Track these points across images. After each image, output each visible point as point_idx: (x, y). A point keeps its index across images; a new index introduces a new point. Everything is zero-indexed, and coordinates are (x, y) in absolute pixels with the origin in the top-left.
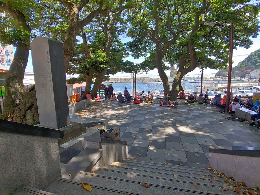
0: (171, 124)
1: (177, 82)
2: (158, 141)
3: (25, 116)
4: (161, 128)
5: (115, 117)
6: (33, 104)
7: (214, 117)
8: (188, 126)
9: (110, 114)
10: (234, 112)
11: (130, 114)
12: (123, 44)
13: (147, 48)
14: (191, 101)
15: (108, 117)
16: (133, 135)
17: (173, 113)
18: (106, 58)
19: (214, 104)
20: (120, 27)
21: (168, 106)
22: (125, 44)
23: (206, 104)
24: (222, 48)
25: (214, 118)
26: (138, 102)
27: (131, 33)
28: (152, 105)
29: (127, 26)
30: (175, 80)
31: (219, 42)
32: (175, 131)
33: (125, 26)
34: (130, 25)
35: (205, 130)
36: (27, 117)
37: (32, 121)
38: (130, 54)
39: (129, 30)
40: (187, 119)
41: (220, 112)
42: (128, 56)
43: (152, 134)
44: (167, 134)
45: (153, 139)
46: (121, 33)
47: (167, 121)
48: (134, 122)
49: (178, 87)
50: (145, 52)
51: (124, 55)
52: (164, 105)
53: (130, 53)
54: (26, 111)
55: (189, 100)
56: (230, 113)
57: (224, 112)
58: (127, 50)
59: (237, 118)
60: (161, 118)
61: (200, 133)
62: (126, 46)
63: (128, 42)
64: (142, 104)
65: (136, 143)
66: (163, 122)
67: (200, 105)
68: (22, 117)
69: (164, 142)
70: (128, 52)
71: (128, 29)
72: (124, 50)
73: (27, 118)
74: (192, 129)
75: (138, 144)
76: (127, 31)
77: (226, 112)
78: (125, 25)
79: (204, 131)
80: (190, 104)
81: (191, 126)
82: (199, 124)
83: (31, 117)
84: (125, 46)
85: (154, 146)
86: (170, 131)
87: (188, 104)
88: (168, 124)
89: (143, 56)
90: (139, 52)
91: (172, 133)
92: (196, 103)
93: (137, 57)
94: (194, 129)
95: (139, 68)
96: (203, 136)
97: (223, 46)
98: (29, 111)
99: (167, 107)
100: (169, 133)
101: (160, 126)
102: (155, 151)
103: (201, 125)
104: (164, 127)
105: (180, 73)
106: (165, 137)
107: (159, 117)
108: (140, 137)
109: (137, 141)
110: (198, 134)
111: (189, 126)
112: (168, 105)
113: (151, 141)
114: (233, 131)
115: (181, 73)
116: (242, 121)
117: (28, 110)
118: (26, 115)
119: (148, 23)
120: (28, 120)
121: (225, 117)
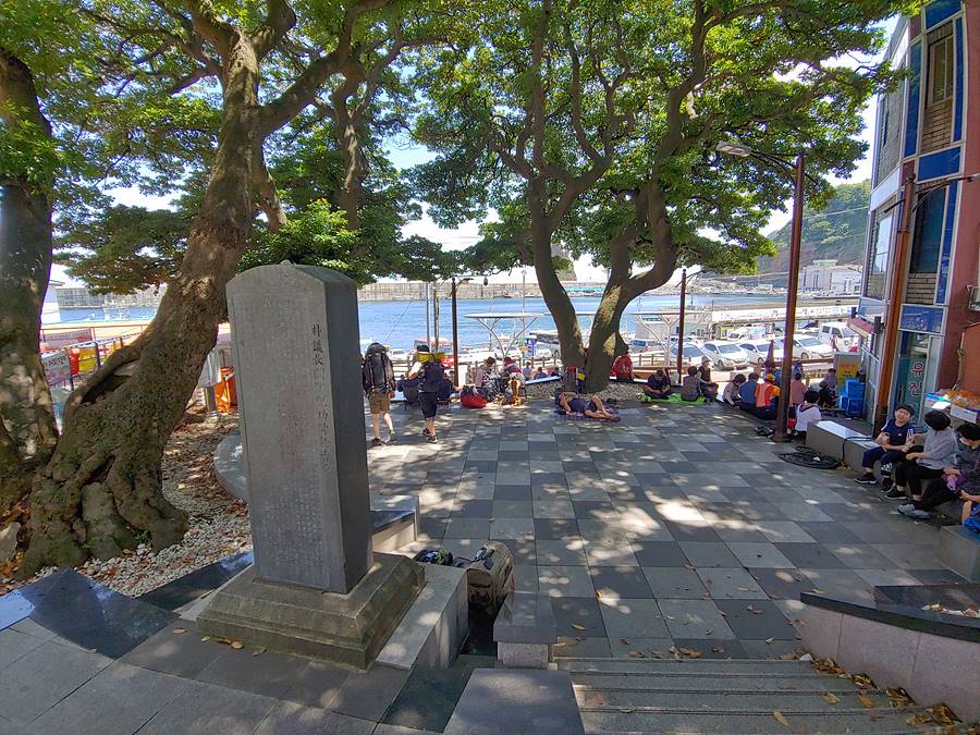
0: (631, 496)
1: (606, 326)
2: (618, 569)
3: (79, 510)
4: (606, 512)
5: (422, 474)
6: (113, 457)
7: (750, 454)
8: (686, 499)
9: (396, 462)
10: (802, 435)
11: (472, 455)
12: (399, 171)
13: (489, 188)
14: (658, 392)
15: (398, 476)
16: (524, 551)
17: (617, 445)
18: (344, 233)
19: (732, 403)
20: (387, 105)
21: (590, 417)
22: (405, 173)
23: (705, 401)
24: (738, 202)
25: (749, 460)
26: (476, 403)
27: (428, 133)
28: (534, 412)
29: (413, 105)
30: (599, 318)
31: (729, 181)
32: (653, 524)
33: (406, 105)
34: (426, 101)
35: (742, 511)
36: (91, 514)
37: (115, 526)
38: (424, 210)
39: (419, 119)
40: (672, 469)
41: (759, 434)
42: (417, 217)
43: (585, 542)
44: (635, 536)
45: (599, 561)
46: (391, 130)
47: (612, 481)
48: (504, 493)
49: (611, 342)
50: (478, 205)
51: (400, 214)
52: (573, 410)
53: (425, 206)
54: (80, 489)
55: (652, 390)
56: (790, 439)
57: (773, 433)
58: (413, 196)
59: (817, 459)
60: (587, 471)
61: (735, 524)
62: (411, 180)
63: (418, 166)
64: (493, 409)
65: (550, 586)
66: (599, 484)
67: (690, 407)
68: (66, 516)
69: (639, 571)
70: (418, 203)
71: (417, 115)
72: (401, 193)
73: (89, 515)
74: (703, 508)
75: (559, 587)
76: (412, 121)
77: (779, 435)
78: (406, 101)
79: (741, 514)
80: (656, 403)
81: (695, 498)
82: (714, 488)
83: (107, 510)
84: (407, 180)
85: (616, 591)
86: (638, 522)
87: (651, 404)
88: (618, 493)
89: (474, 220)
90: (459, 205)
91: (648, 532)
92: (675, 398)
93: (450, 222)
94: (710, 510)
95: (460, 262)
96: (746, 536)
97: (743, 195)
98: (95, 486)
99: (586, 421)
100: (638, 534)
101: (598, 506)
102: (626, 610)
103: (723, 490)
104: (611, 508)
105: (616, 291)
106: (630, 549)
107: (578, 467)
108: (555, 559)
109: (549, 573)
110: (728, 530)
111: (688, 500)
112: (589, 412)
113: (595, 572)
114: (822, 507)
115: (621, 292)
116: (835, 468)
117: (89, 482)
118: (85, 505)
119: (491, 99)
120: (97, 523)
121: (782, 456)
